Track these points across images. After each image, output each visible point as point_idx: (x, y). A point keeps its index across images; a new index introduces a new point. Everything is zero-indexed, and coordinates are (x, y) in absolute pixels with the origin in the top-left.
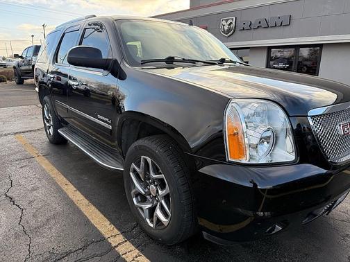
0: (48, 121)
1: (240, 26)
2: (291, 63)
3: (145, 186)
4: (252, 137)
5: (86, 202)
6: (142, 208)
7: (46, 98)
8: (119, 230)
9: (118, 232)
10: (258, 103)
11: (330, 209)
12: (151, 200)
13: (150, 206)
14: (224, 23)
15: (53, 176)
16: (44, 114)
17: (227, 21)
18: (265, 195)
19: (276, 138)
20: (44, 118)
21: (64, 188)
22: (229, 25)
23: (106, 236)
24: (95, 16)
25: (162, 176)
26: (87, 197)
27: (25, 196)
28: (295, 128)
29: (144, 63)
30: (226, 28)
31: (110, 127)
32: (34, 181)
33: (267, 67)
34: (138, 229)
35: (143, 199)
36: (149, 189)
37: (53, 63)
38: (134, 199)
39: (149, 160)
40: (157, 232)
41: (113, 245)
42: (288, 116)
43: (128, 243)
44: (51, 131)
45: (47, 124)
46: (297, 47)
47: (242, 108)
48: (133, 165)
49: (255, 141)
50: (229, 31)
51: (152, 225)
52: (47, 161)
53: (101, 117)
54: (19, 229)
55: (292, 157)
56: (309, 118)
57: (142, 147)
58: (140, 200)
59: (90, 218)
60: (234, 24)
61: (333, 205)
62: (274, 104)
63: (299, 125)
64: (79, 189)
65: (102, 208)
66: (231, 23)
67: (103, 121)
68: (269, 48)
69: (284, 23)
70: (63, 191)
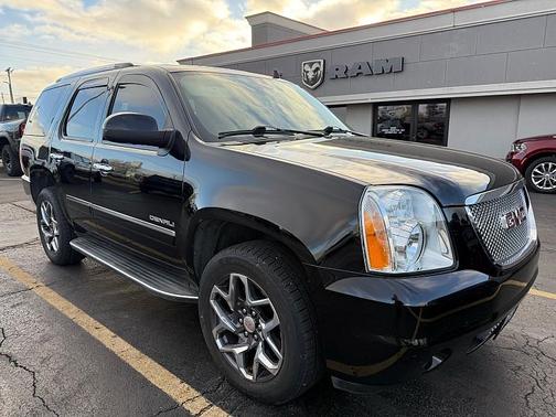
0: (48, 229)
1: (331, 73)
2: (407, 127)
3: (237, 318)
4: (398, 237)
5: (136, 352)
6: (232, 354)
7: (44, 191)
8: (198, 390)
9: (197, 394)
10: (401, 190)
11: (497, 332)
12: (246, 339)
13: (245, 348)
14: (307, 68)
15: (71, 317)
16: (40, 217)
17: (311, 65)
18: (420, 319)
19: (426, 237)
20: (40, 223)
21: (95, 333)
22: (315, 71)
23: (180, 401)
24: (131, 65)
25: (266, 301)
26: (135, 345)
27: (32, 351)
28: (450, 220)
29: (223, 136)
30: (311, 76)
31: (173, 233)
32: (41, 327)
33: (373, 136)
34: (225, 385)
35: (233, 339)
36: (242, 324)
37: (60, 136)
38: (218, 341)
39: (244, 279)
40: (260, 386)
41: (194, 412)
42: (441, 207)
43: (215, 407)
44: (55, 244)
45: (47, 235)
46: (415, 103)
47: (380, 197)
48: (216, 289)
49: (402, 243)
50: (315, 80)
51: (250, 378)
52: (54, 294)
53: (157, 219)
54: (34, 403)
55: (449, 262)
56: (467, 208)
57: (232, 261)
58: (226, 341)
59: (147, 376)
60: (322, 69)
61: (501, 324)
62: (421, 191)
63: (455, 216)
64: (119, 333)
65: (164, 360)
66: (317, 69)
67: (159, 224)
68: (375, 105)
69: (395, 69)
70: (93, 338)
